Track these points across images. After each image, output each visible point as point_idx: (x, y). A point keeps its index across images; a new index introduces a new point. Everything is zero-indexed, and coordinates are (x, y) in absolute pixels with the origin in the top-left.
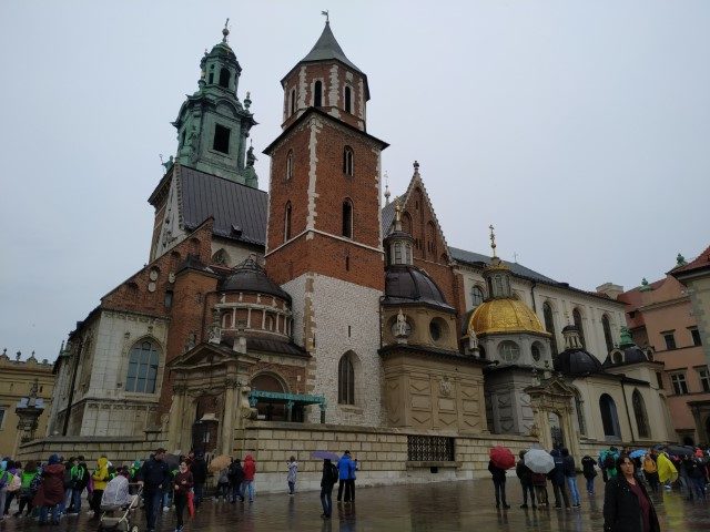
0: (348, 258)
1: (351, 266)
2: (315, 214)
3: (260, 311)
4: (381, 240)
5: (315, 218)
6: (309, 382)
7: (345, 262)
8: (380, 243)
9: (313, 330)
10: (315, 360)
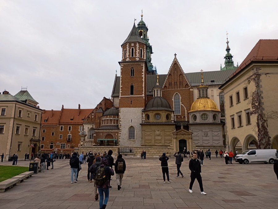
0: (131, 101)
1: (132, 103)
2: (121, 92)
3: (108, 120)
4: (144, 92)
6: (119, 135)
7: (130, 102)
8: (143, 93)
9: (120, 122)
10: (121, 129)
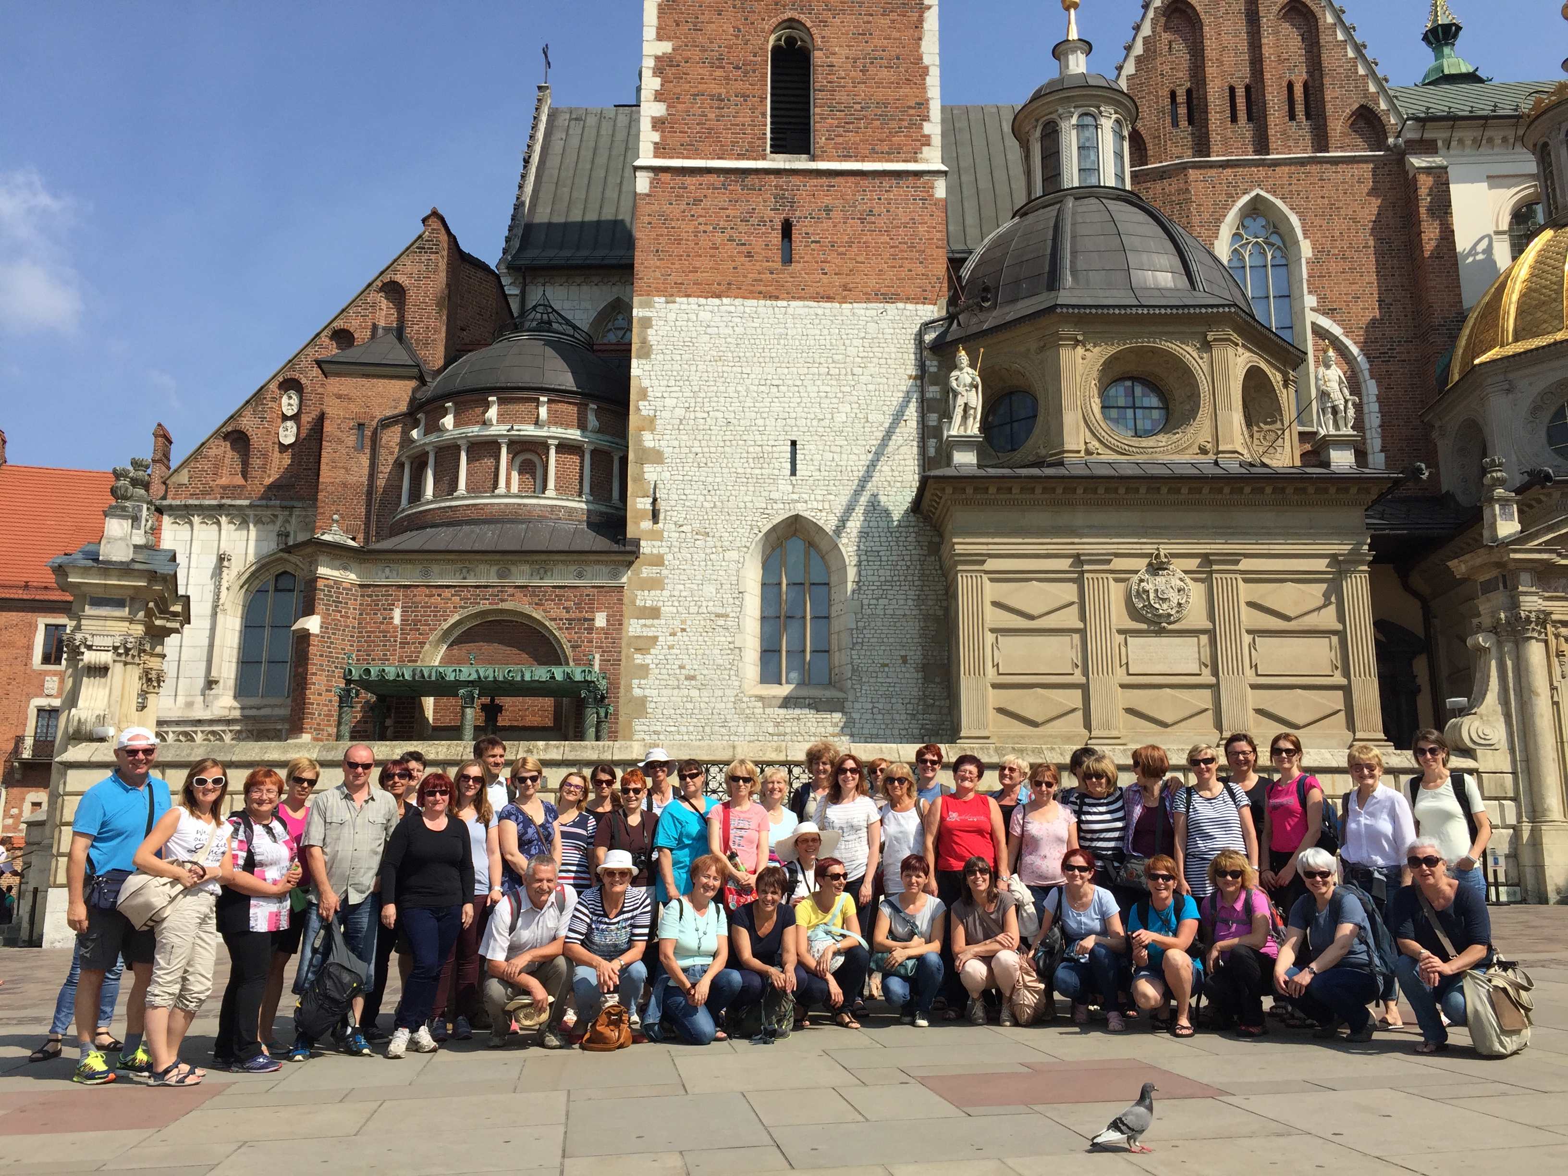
0: (787, 226)
1: (800, 248)
2: (659, 110)
3: (494, 444)
4: (933, 128)
5: (658, 124)
6: (634, 627)
7: (776, 237)
8: (926, 141)
9: (651, 473)
10: (658, 561)
